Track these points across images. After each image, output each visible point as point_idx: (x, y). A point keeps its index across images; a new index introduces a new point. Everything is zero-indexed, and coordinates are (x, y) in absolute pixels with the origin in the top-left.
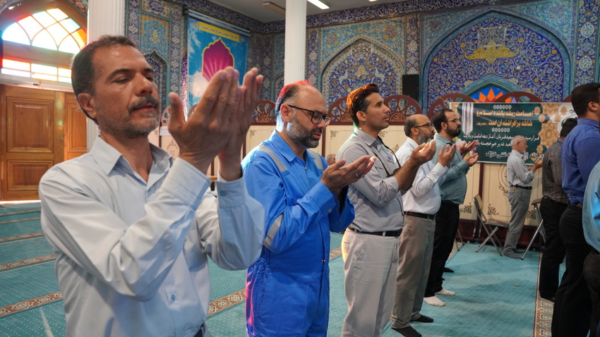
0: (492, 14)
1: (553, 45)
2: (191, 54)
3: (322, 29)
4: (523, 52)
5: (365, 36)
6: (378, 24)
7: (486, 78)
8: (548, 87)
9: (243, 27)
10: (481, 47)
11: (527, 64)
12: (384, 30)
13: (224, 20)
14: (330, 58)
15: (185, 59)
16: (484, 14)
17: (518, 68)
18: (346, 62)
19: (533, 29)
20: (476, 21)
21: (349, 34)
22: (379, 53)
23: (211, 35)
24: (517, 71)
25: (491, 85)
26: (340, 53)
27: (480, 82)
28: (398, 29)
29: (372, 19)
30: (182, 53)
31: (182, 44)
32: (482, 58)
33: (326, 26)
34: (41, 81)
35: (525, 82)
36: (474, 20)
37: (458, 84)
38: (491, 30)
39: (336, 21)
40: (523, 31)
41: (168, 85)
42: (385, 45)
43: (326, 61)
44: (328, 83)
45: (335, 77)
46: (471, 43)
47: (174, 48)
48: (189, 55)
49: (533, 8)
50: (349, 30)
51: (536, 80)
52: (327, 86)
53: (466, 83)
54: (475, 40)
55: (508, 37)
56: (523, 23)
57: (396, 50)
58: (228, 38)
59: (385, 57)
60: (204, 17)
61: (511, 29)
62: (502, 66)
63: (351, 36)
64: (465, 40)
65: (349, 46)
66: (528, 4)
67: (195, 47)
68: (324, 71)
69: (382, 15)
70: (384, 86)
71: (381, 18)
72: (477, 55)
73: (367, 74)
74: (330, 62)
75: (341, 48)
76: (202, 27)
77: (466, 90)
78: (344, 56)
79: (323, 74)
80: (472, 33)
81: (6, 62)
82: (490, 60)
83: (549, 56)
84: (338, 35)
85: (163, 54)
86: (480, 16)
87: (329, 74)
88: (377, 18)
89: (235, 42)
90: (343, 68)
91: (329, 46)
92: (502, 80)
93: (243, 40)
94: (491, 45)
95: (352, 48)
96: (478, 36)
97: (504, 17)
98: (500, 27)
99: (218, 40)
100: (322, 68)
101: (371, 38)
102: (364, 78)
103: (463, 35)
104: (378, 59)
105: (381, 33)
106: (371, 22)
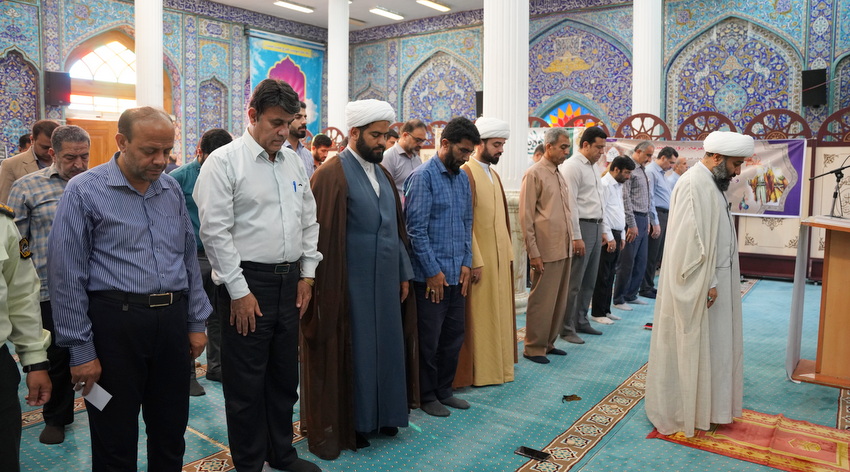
0: (567, 23)
1: (625, 57)
2: (255, 76)
3: (402, 39)
4: (598, 64)
5: (442, 48)
6: (456, 34)
7: (563, 93)
8: (621, 102)
9: (316, 40)
10: (557, 59)
11: (602, 77)
12: (462, 40)
13: (292, 35)
14: (410, 73)
15: (248, 81)
16: (560, 23)
17: (593, 82)
18: (427, 76)
19: (605, 39)
20: (552, 31)
21: (429, 45)
22: (459, 67)
23: (277, 53)
24: (592, 85)
25: (567, 101)
26: (420, 66)
27: (557, 98)
28: (476, 40)
29: (450, 29)
30: (245, 75)
31: (244, 66)
32: (558, 71)
33: (404, 36)
34: (102, 113)
35: (600, 96)
36: (549, 29)
37: (535, 100)
38: (567, 40)
39: (415, 31)
40: (597, 42)
41: (230, 110)
42: (463, 58)
43: (406, 76)
44: (409, 100)
45: (415, 93)
46: (547, 54)
47: (235, 71)
48: (252, 77)
49: (604, 17)
50: (427, 41)
51: (610, 95)
52: (408, 104)
53: (544, 99)
54: (551, 51)
55: (583, 48)
56: (597, 33)
57: (474, 63)
58: (298, 54)
59: (465, 71)
60: (269, 35)
61: (586, 40)
62: (578, 80)
63: (430, 48)
64: (541, 51)
65: (429, 59)
66: (599, 13)
67: (259, 68)
68: (404, 86)
69: (460, 25)
70: (464, 103)
71: (459, 28)
72: (553, 68)
73: (447, 90)
74: (410, 77)
75: (421, 62)
76: (266, 45)
77: (544, 106)
78: (424, 70)
79: (403, 90)
80: (549, 44)
81: (73, 98)
82: (567, 73)
83: (622, 68)
84: (418, 47)
85: (224, 78)
86: (556, 25)
87: (410, 91)
88: (455, 28)
89: (306, 58)
90: (423, 83)
91: (409, 59)
92: (577, 95)
93: (316, 55)
94: (567, 56)
95: (432, 61)
96: (554, 46)
97: (578, 26)
98: (575, 37)
99: (285, 59)
100: (402, 83)
101: (449, 50)
102: (444, 94)
103: (540, 46)
104: (457, 73)
105: (460, 44)
106: (450, 33)
